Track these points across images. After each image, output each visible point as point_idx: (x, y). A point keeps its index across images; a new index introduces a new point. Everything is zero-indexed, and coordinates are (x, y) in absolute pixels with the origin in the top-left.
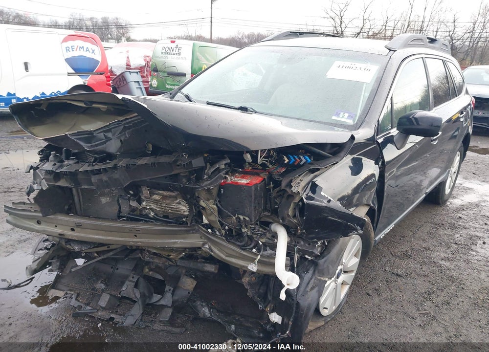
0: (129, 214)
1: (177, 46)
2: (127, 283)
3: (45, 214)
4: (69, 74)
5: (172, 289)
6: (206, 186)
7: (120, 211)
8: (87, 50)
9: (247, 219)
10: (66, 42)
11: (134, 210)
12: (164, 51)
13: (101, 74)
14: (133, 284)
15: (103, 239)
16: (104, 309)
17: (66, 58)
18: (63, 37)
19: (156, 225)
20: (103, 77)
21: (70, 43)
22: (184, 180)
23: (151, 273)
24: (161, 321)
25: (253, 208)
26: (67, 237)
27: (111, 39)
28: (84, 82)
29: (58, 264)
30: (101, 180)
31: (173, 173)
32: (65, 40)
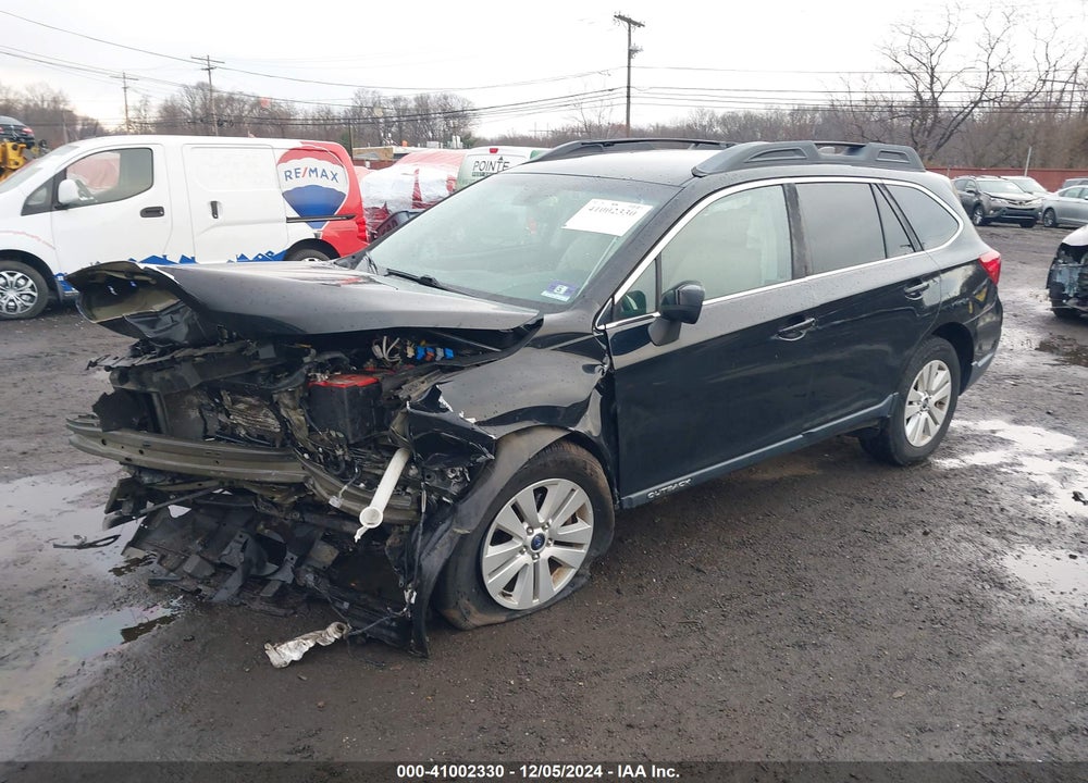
0: (217, 433)
1: (501, 159)
2: (232, 544)
3: (107, 428)
4: (289, 220)
5: (296, 557)
6: (283, 387)
7: (206, 430)
8: (324, 174)
9: (341, 436)
10: (286, 162)
11: (224, 427)
12: (477, 170)
13: (348, 218)
14: (241, 546)
15: (176, 466)
16: (191, 576)
17: (285, 190)
18: (279, 154)
19: (239, 446)
20: (352, 225)
21: (293, 164)
22: (260, 379)
23: (266, 531)
24: (262, 598)
25: (348, 420)
26: (138, 463)
27: (433, 140)
28: (316, 234)
29: (131, 505)
30: (163, 379)
31: (251, 369)
32: (285, 158)
